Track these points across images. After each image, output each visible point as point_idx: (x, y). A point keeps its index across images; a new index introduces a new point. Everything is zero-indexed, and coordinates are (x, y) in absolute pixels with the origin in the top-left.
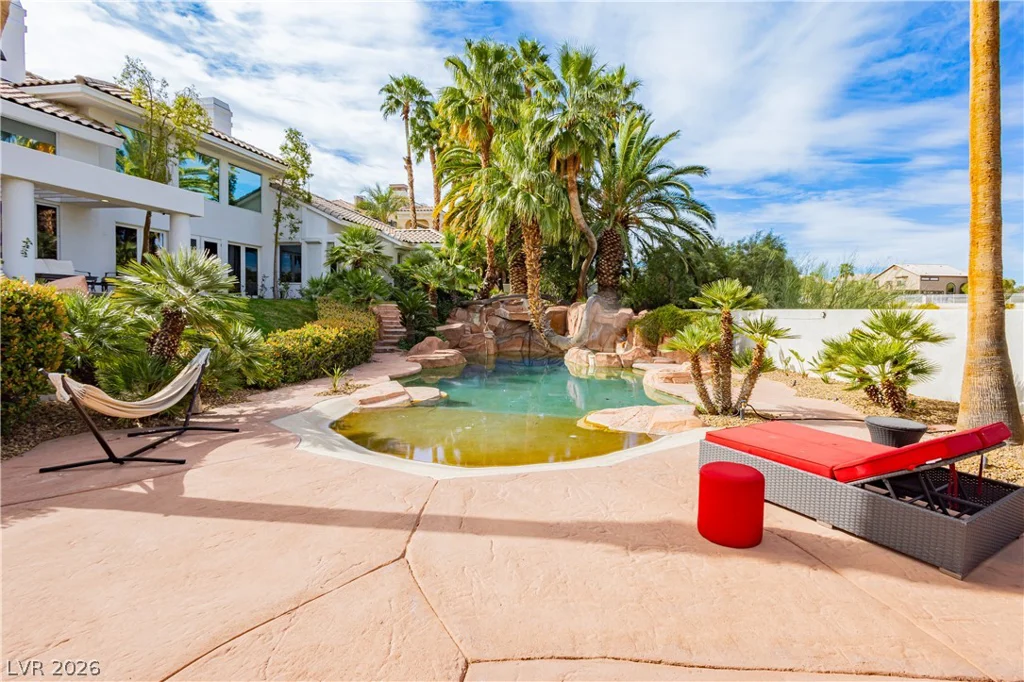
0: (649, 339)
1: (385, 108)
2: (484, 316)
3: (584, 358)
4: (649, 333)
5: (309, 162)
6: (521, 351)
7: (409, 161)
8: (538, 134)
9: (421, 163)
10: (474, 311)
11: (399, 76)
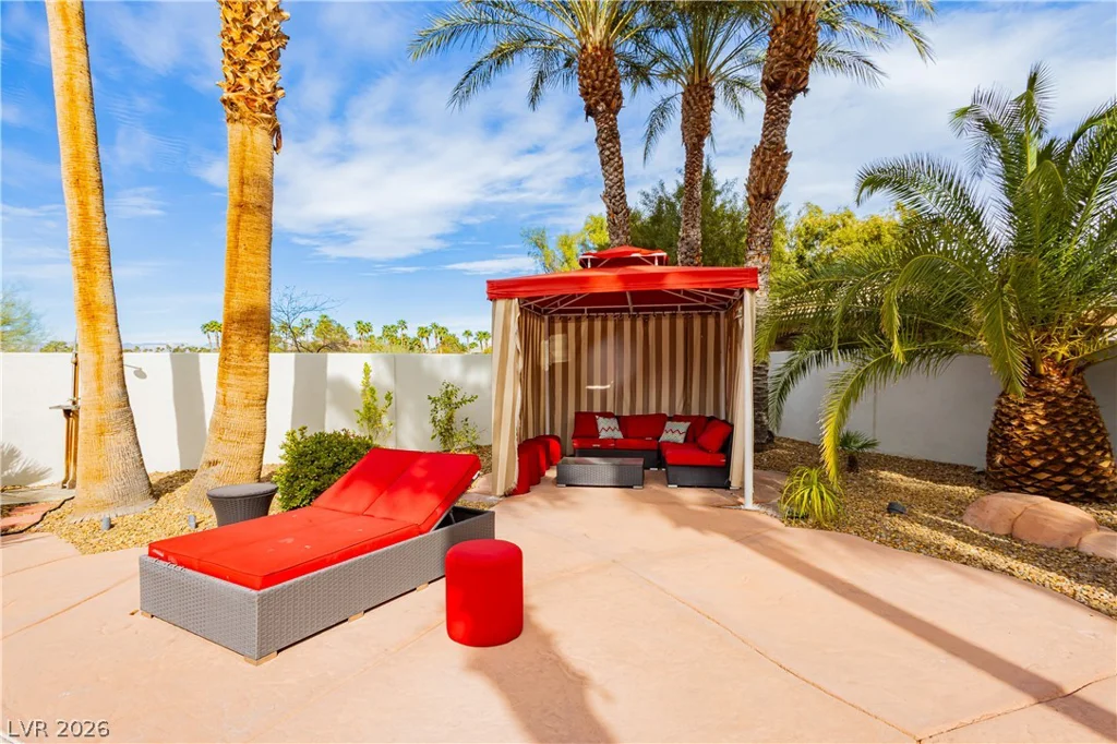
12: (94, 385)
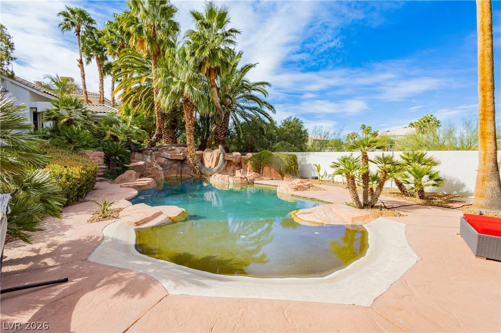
0: (256, 168)
1: (62, 26)
2: (154, 157)
3: (227, 179)
4: (256, 165)
5: (12, 49)
6: (176, 176)
7: (81, 62)
8: (197, 52)
9: (90, 64)
10: (147, 154)
11: (73, 7)
12: (483, 163)
